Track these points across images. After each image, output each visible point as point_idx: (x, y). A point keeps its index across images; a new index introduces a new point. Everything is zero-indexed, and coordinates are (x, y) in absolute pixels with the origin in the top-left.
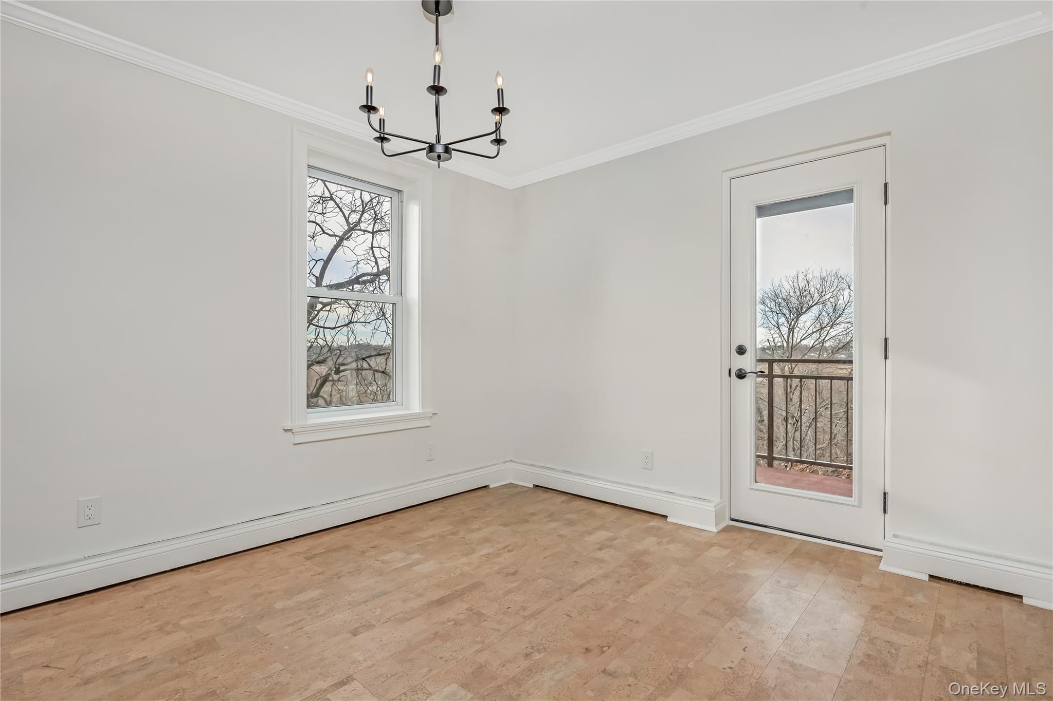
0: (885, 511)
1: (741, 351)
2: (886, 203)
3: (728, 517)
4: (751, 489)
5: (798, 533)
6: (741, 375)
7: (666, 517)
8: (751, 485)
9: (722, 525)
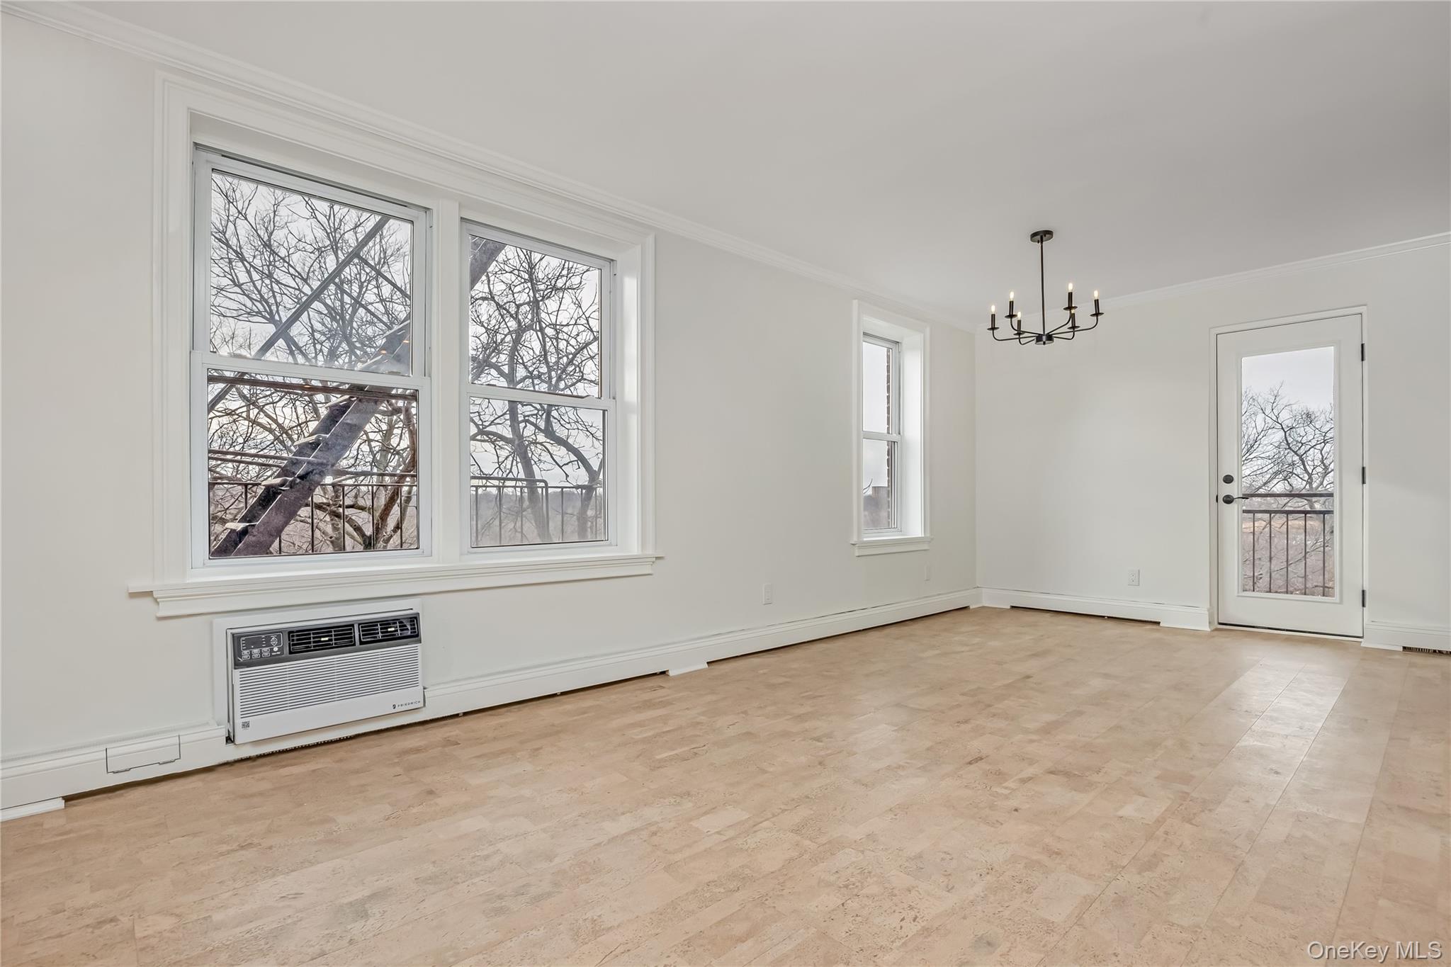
0: (1363, 605)
1: (1228, 479)
2: (1363, 360)
3: (1216, 623)
4: (1238, 596)
5: (1284, 630)
6: (1228, 500)
7: (1159, 623)
8: (1238, 592)
9: (1213, 628)
